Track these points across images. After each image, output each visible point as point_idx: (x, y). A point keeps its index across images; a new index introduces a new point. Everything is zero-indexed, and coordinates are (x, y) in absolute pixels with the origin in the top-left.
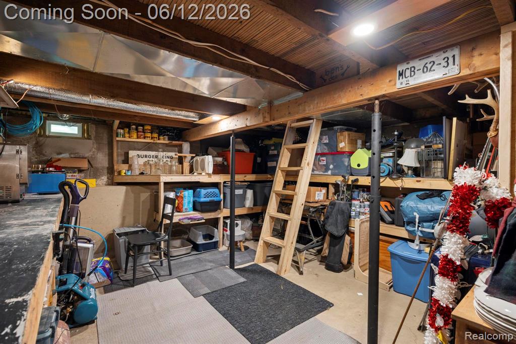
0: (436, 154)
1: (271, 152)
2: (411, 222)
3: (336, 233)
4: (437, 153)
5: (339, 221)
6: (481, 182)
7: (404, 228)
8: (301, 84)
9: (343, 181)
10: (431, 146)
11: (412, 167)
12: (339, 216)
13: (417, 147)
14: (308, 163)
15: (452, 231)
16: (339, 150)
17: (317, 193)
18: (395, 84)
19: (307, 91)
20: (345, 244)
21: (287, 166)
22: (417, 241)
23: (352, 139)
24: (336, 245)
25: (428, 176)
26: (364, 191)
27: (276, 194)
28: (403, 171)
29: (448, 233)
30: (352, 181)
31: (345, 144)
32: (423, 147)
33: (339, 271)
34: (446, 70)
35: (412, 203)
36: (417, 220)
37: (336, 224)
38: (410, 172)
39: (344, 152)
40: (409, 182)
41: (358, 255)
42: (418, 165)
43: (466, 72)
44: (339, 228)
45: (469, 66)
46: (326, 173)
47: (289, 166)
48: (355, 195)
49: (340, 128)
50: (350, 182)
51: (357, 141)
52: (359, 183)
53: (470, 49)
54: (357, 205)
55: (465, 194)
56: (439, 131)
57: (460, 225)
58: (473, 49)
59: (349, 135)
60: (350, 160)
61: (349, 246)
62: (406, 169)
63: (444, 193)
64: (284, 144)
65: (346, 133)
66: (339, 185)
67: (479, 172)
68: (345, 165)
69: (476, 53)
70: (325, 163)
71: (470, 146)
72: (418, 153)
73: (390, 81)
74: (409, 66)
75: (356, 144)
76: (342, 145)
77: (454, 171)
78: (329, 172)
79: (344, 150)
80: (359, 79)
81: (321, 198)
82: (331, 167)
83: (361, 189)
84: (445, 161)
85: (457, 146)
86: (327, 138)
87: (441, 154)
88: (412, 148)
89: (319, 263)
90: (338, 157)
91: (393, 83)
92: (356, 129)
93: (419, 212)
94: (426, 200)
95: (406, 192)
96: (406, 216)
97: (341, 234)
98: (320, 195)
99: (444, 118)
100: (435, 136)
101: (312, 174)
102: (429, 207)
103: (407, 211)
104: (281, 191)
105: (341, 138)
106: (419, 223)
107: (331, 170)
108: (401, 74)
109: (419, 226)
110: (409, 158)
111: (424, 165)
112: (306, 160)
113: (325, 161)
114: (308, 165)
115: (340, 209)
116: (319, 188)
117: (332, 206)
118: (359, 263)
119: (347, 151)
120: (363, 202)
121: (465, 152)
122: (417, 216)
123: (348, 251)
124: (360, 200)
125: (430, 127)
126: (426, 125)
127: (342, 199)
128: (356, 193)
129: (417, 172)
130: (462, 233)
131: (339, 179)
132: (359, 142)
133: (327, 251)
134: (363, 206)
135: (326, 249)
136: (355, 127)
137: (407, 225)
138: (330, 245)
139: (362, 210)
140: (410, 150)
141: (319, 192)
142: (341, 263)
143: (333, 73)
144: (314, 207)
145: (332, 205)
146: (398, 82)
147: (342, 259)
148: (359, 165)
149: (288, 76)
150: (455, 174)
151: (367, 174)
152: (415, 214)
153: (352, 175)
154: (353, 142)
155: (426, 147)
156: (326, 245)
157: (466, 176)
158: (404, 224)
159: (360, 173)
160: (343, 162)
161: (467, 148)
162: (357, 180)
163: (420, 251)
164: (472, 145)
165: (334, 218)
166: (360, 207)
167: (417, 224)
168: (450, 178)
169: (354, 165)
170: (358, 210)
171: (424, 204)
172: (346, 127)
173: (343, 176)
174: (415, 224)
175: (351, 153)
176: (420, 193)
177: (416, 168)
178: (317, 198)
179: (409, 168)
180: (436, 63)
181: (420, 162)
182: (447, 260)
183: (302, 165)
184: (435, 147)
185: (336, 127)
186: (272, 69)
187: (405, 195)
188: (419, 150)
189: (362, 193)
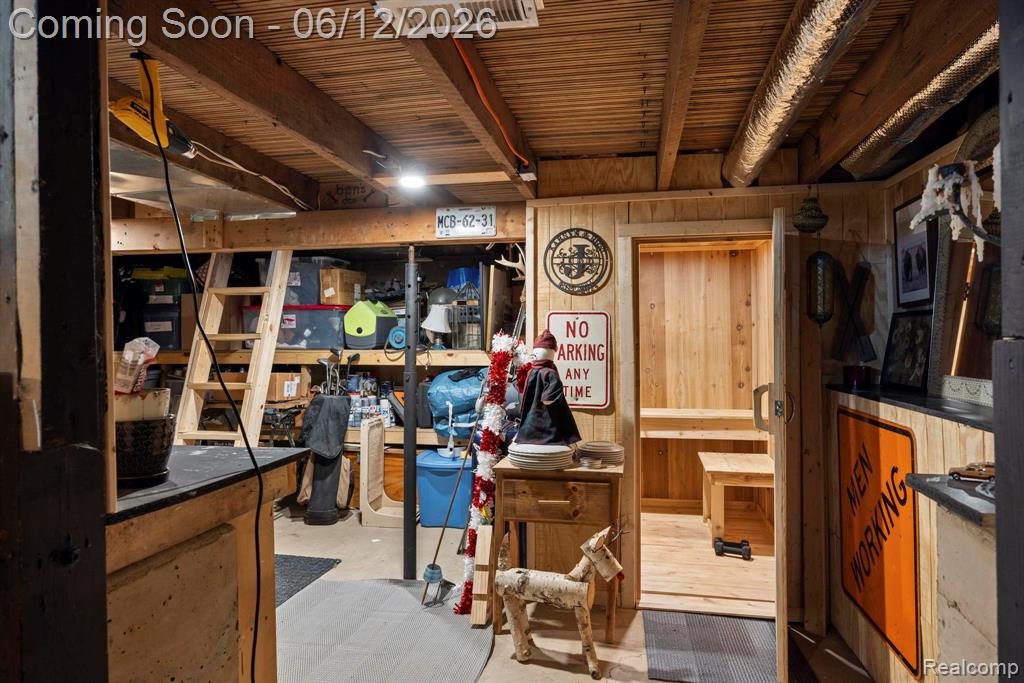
0: (471, 314)
1: (153, 299)
2: (443, 418)
3: (326, 454)
4: (472, 311)
5: (331, 431)
6: (513, 349)
7: (432, 430)
8: (296, 200)
9: (331, 359)
10: (465, 303)
11: (440, 334)
12: (331, 422)
13: (447, 302)
14: (271, 326)
15: (492, 402)
16: (323, 301)
17: (286, 383)
18: (434, 232)
19: (303, 210)
20: (342, 471)
21: (216, 333)
22: (451, 444)
23: (346, 283)
24: (327, 475)
25: (462, 346)
26: (365, 377)
27: (196, 391)
28: (428, 340)
29: (488, 404)
30: (349, 358)
31: (336, 291)
32: (455, 303)
33: (332, 521)
34: (484, 229)
35: (444, 387)
36: (451, 413)
37: (327, 437)
38: (438, 341)
39: (333, 306)
40: (438, 357)
41: (366, 482)
42: (450, 331)
43: (501, 236)
44: (333, 444)
45: (504, 230)
46: (296, 346)
47: (221, 331)
48: (352, 384)
49: (325, 261)
50: (344, 361)
51: (353, 285)
52: (360, 363)
53: (504, 212)
54: (357, 401)
55: (501, 360)
56: (473, 279)
57: (497, 395)
58: (507, 214)
59: (341, 274)
60: (342, 320)
61: (349, 473)
62: (430, 337)
63: (481, 370)
64: (211, 286)
65: (337, 272)
66: (325, 366)
67: (511, 339)
68: (334, 330)
69: (509, 218)
70: (294, 326)
71: (508, 303)
72: (448, 311)
73: (428, 226)
74: (450, 214)
75: (353, 292)
76: (329, 293)
77: (492, 339)
78: (303, 344)
79: (334, 303)
80: (390, 213)
81: (293, 394)
82: (307, 332)
83: (362, 373)
84: (481, 323)
85: (495, 303)
86: (299, 277)
87: (476, 314)
88: (440, 304)
89: (290, 520)
90: (320, 315)
91: (431, 229)
92: (348, 263)
93: (453, 400)
94: (461, 382)
95: (434, 372)
96: (435, 409)
97: (335, 454)
98: (292, 388)
99: (481, 263)
100: (469, 286)
101: (277, 349)
102: (465, 391)
103: (438, 400)
104: (204, 385)
105: (328, 279)
106: (453, 417)
107: (307, 339)
108: (440, 221)
109: (453, 422)
110: (436, 320)
111: (457, 331)
112: (267, 320)
113: (294, 322)
114: (271, 330)
115: (332, 410)
116: (290, 374)
117: (317, 407)
118: (368, 497)
119: (339, 303)
120: (365, 396)
121: (505, 312)
122: (451, 406)
123: (348, 481)
124: (359, 393)
125: (462, 270)
126: (457, 267)
127: (332, 392)
128: (354, 381)
129: (447, 342)
130: (500, 403)
131: (324, 356)
132: (357, 288)
133: (309, 491)
134: (367, 403)
135: (307, 487)
136: (349, 260)
137: (437, 423)
138: (315, 478)
139: (366, 410)
140: (437, 306)
141: (289, 382)
142: (336, 506)
143: (349, 193)
144: (284, 411)
145: (317, 403)
146: (438, 230)
147: (338, 499)
148: (359, 330)
149: (280, 187)
150: (493, 342)
151: (373, 346)
152: (448, 403)
153: (346, 348)
154: (347, 288)
155: (459, 303)
156: (306, 480)
157: (501, 343)
158: (432, 423)
159: (362, 343)
160: (330, 325)
161: (507, 307)
162: (356, 357)
163: (454, 459)
164: (512, 302)
165: (323, 428)
166: (363, 404)
167: (450, 419)
168: (488, 349)
169: (351, 330)
170: (359, 410)
171: (459, 386)
172: (333, 260)
173: (332, 350)
174: (448, 420)
175: (346, 308)
176: (452, 373)
177: (445, 334)
178: (286, 394)
179: (436, 335)
180: (476, 218)
181: (451, 325)
182: (488, 433)
183: (259, 329)
184: (470, 303)
185: (316, 258)
186: (264, 177)
187: (432, 378)
188: (450, 306)
189: (362, 381)
